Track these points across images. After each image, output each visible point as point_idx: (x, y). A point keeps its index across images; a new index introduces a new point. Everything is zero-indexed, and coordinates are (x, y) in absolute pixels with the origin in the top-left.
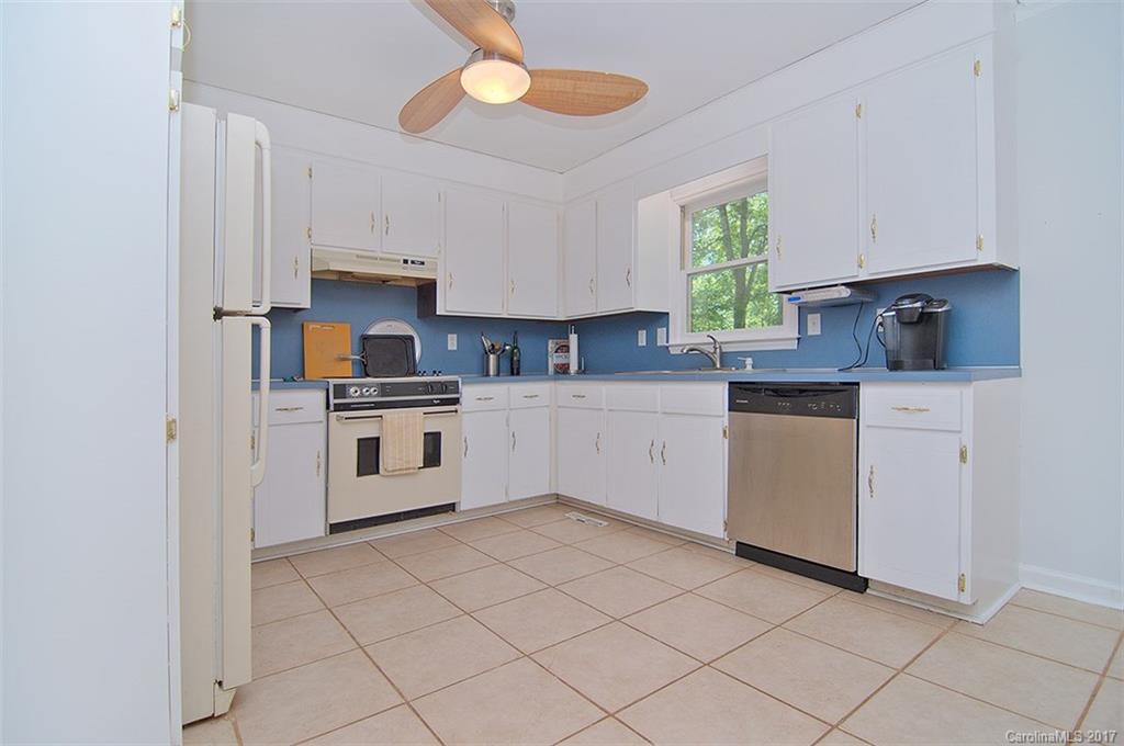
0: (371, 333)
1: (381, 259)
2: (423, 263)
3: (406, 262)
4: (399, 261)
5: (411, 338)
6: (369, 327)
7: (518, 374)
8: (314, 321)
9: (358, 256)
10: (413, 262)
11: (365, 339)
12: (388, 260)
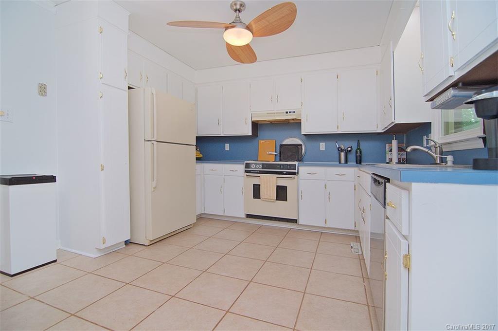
0: (284, 143)
1: (277, 113)
2: (294, 112)
3: (287, 113)
4: (284, 113)
5: (301, 145)
6: (283, 140)
7: (360, 163)
8: (263, 140)
9: (268, 114)
10: (290, 112)
11: (281, 146)
12: (280, 113)
